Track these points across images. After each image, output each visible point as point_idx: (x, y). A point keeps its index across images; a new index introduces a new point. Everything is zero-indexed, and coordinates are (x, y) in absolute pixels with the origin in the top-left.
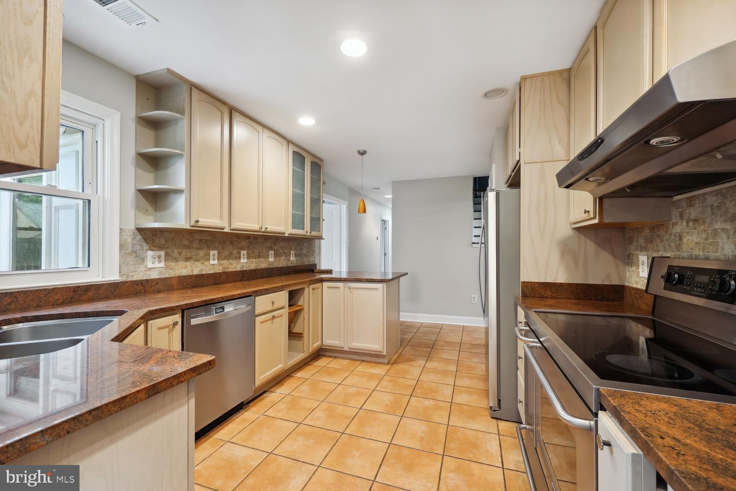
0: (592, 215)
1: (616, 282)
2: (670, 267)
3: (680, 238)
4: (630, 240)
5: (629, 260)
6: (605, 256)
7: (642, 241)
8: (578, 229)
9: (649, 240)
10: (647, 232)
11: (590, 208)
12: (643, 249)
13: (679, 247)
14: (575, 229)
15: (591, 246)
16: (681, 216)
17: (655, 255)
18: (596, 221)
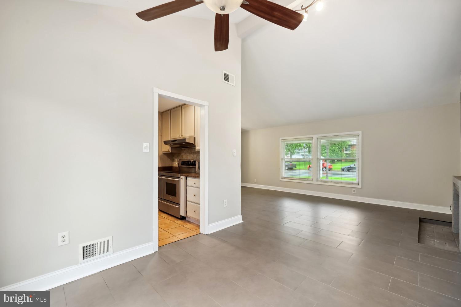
0: (169, 151)
1: (171, 166)
2: (182, 161)
3: (183, 156)
4: (173, 156)
5: (173, 161)
6: (169, 160)
7: (176, 156)
8: (164, 153)
9: (178, 156)
10: (177, 154)
11: (169, 149)
12: (176, 158)
13: (183, 158)
14: (163, 153)
15: (166, 157)
16: (183, 152)
17: (180, 159)
18: (170, 152)
